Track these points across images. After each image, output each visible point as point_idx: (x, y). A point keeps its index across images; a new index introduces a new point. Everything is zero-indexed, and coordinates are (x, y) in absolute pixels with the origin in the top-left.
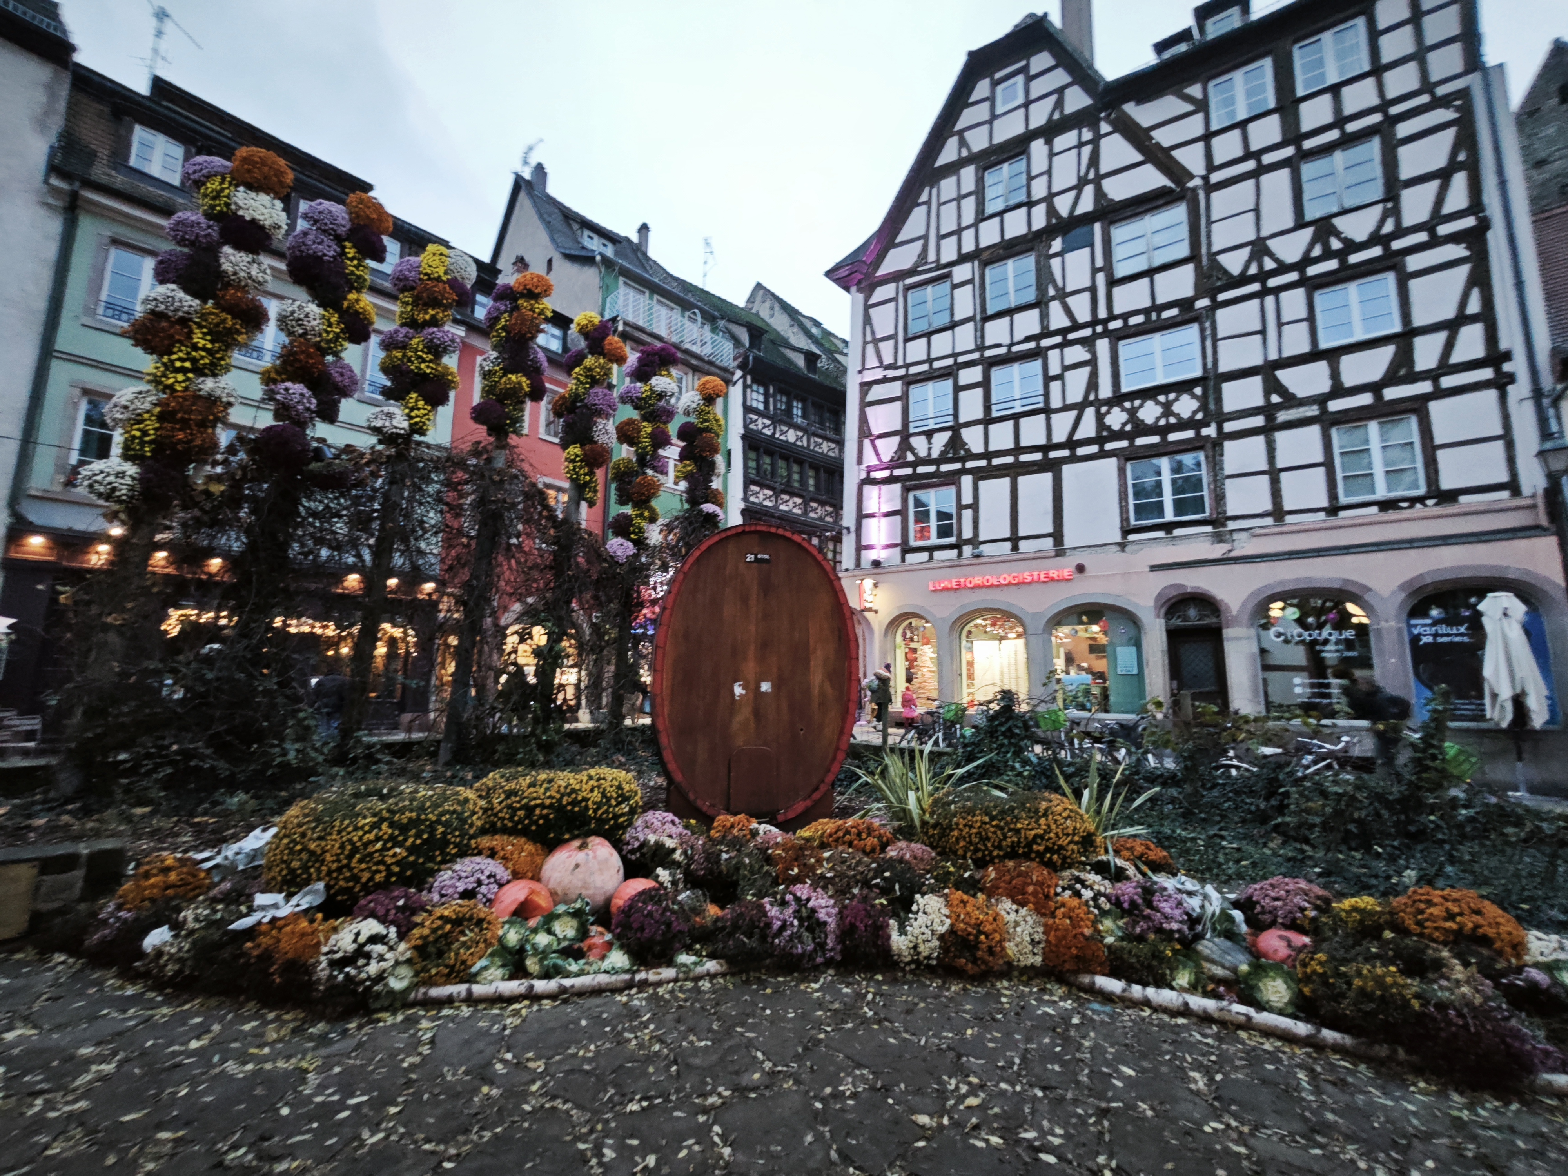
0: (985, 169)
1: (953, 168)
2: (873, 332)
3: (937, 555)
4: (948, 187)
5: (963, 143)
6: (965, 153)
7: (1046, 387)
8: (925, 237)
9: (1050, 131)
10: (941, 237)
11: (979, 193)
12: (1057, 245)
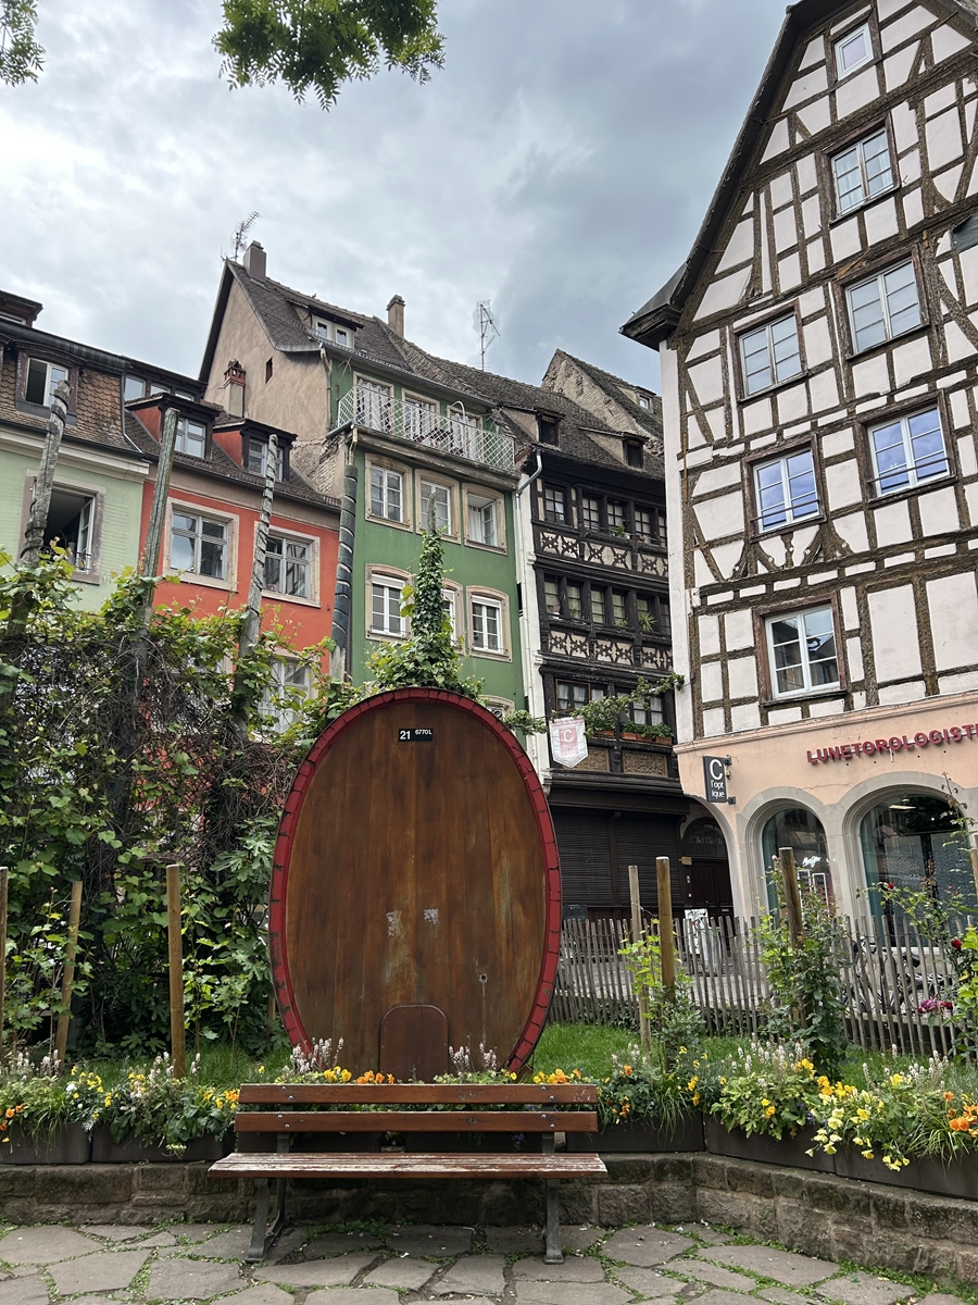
0: (831, 155)
1: (786, 161)
2: (694, 400)
3: (816, 710)
4: (780, 189)
5: (795, 125)
6: (799, 139)
7: (952, 448)
8: (755, 262)
9: (914, 92)
10: (776, 258)
11: (826, 189)
12: (945, 243)
